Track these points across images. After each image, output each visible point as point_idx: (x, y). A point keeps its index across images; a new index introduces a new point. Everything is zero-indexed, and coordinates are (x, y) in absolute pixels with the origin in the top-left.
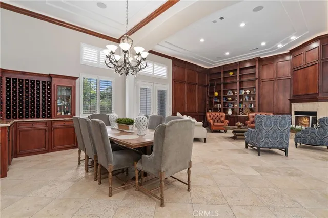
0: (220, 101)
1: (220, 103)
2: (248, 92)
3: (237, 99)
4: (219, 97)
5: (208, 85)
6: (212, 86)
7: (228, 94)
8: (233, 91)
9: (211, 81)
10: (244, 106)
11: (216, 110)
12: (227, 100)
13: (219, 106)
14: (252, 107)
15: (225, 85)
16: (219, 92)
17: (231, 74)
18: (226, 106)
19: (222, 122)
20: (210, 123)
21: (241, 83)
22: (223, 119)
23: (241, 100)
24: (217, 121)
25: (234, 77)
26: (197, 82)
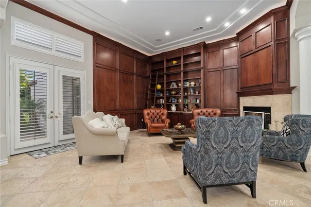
0: (163, 95)
1: (163, 98)
2: (193, 83)
3: (181, 93)
4: (162, 91)
5: (149, 76)
6: (154, 77)
7: (171, 87)
8: (177, 82)
9: (152, 71)
10: (189, 101)
11: (158, 106)
12: (171, 94)
13: (162, 101)
14: (198, 102)
15: (168, 76)
16: (162, 84)
17: (175, 62)
18: (170, 101)
19: (163, 121)
20: (147, 124)
21: (186, 73)
22: (164, 117)
23: (186, 94)
24: (158, 120)
25: (178, 66)
26: (135, 71)
